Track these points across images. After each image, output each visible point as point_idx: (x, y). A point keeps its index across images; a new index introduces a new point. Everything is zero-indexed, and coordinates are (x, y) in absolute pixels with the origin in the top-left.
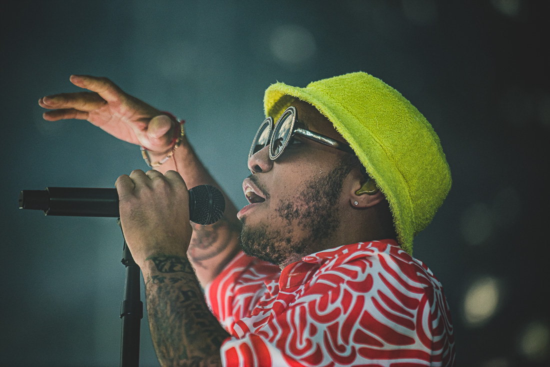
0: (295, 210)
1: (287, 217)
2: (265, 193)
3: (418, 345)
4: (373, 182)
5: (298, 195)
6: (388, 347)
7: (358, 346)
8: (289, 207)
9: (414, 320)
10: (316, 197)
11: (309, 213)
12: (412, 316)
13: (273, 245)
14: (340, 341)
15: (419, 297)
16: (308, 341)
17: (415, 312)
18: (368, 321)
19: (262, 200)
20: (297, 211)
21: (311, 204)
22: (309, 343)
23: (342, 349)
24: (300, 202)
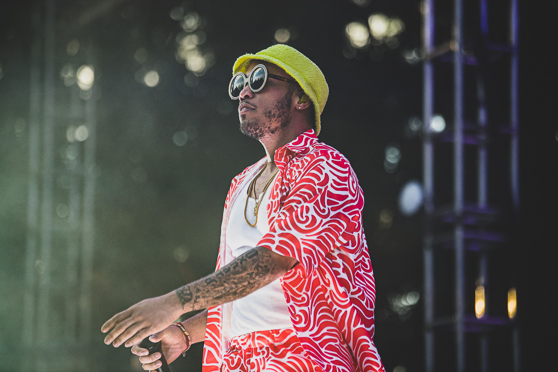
0: (273, 113)
1: (269, 117)
2: (254, 106)
3: (350, 197)
4: (308, 97)
5: (274, 107)
6: (341, 203)
7: (330, 207)
8: (270, 112)
9: (347, 187)
10: (282, 107)
11: (280, 115)
12: (346, 185)
13: (261, 129)
14: (322, 208)
15: (347, 175)
16: (306, 216)
17: (347, 183)
18: (330, 195)
19: (254, 109)
20: (274, 114)
21: (281, 111)
22: (307, 217)
23: (324, 211)
24: (275, 110)
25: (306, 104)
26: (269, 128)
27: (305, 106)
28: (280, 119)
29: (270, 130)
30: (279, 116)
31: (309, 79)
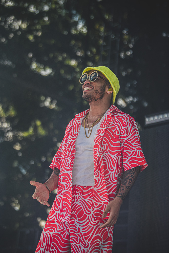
25: (111, 92)
26: (95, 98)
27: (110, 92)
28: (100, 95)
29: (95, 99)
30: (100, 94)
31: (114, 82)
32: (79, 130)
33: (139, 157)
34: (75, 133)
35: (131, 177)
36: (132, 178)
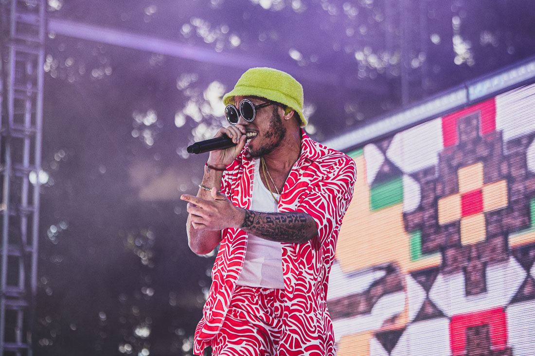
32: (251, 192)
33: (316, 206)
34: (245, 200)
35: (288, 217)
36: (288, 220)
